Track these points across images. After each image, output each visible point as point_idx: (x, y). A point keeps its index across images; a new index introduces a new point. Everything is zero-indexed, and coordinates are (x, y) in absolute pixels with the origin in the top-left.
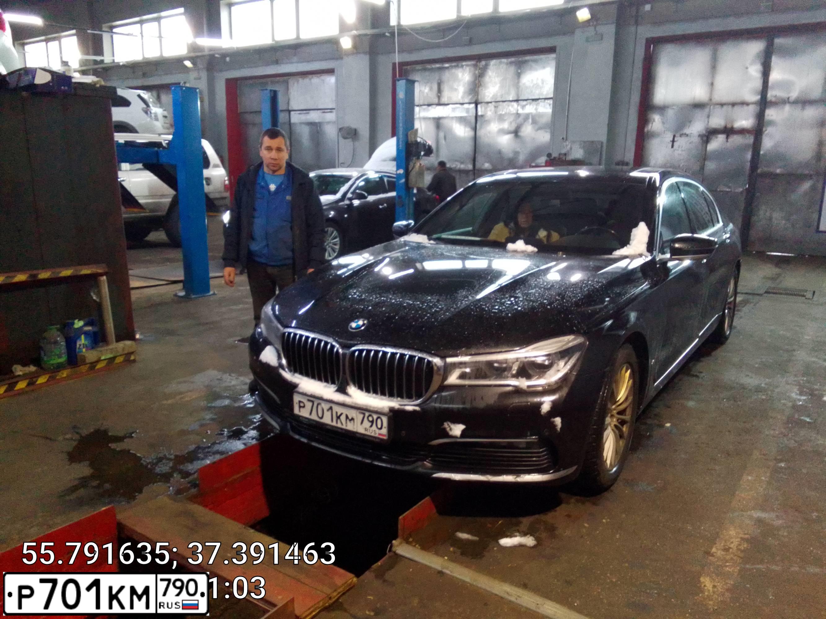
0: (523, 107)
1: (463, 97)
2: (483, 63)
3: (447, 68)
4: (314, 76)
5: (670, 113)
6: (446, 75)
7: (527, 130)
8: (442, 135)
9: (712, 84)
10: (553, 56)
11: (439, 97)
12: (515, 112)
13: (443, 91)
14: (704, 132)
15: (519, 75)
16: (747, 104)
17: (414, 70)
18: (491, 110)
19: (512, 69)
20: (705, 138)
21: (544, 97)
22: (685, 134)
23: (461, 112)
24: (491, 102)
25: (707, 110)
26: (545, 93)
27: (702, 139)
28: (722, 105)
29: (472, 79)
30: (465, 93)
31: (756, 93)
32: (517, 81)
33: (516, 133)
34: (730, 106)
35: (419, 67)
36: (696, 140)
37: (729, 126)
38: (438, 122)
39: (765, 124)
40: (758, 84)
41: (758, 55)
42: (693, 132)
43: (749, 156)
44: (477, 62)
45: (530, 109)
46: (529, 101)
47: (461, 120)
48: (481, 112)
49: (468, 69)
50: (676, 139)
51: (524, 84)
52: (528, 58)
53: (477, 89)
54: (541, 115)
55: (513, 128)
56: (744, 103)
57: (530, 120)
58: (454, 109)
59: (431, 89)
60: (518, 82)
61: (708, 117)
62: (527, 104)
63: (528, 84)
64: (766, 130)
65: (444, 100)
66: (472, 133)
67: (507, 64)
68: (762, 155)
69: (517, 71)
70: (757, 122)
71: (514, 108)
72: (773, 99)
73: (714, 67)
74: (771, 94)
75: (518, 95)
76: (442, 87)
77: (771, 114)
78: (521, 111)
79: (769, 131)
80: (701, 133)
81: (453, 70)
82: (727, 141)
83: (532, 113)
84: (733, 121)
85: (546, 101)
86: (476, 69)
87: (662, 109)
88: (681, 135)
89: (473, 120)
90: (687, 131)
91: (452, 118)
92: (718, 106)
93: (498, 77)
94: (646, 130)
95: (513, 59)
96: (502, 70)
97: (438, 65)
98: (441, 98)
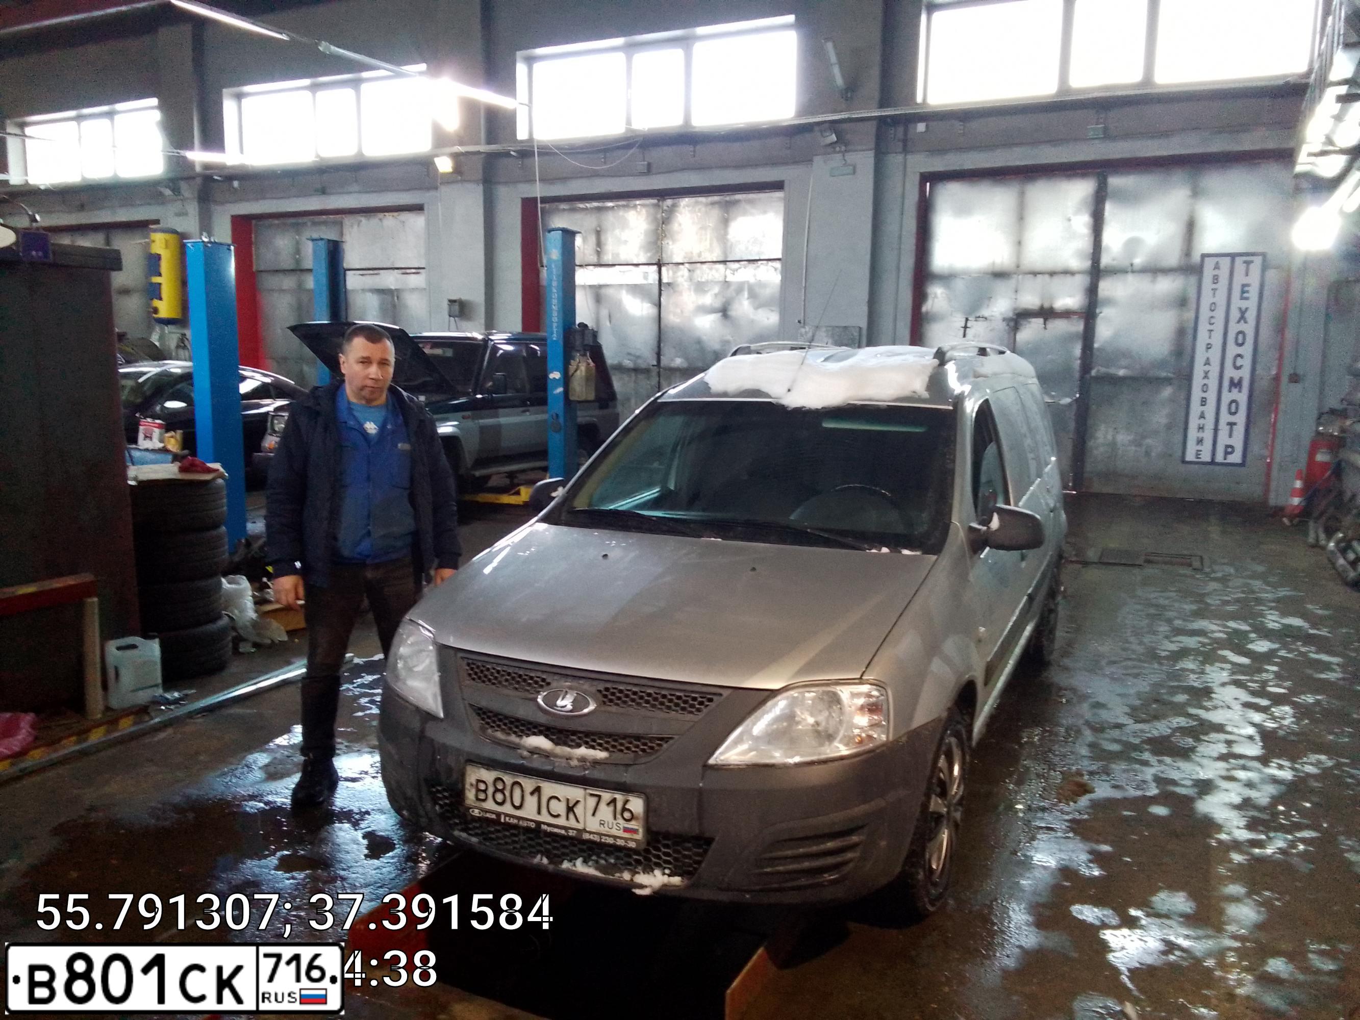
0: (734, 271)
1: (637, 255)
2: (669, 202)
3: (612, 208)
4: (387, 214)
5: (960, 285)
6: (610, 219)
7: (743, 307)
8: (604, 313)
9: (1019, 243)
10: (779, 194)
11: (598, 253)
12: (721, 279)
13: (605, 244)
14: (1011, 315)
15: (725, 222)
16: (1072, 273)
17: (558, 210)
18: (683, 276)
19: (716, 213)
20: (1012, 324)
21: (767, 257)
22: (982, 317)
23: (636, 276)
24: (682, 264)
25: (1012, 283)
26: (768, 250)
27: (1008, 325)
28: (1035, 274)
29: (653, 227)
30: (640, 247)
31: (1084, 257)
32: (722, 232)
33: (724, 311)
34: (1047, 277)
35: (563, 206)
36: (1002, 326)
37: (1046, 305)
38: (598, 293)
39: (1099, 303)
40: (1086, 244)
41: (1085, 201)
42: (994, 314)
43: (1077, 351)
44: (659, 201)
45: (745, 274)
46: (742, 263)
47: (636, 289)
48: (668, 277)
49: (644, 211)
50: (969, 325)
51: (734, 237)
52: (738, 197)
53: (659, 242)
54: (763, 286)
55: (718, 304)
56: (1066, 273)
57: (746, 294)
58: (623, 273)
59: (585, 240)
60: (726, 233)
61: (1016, 291)
62: (740, 268)
63: (740, 237)
64: (1101, 313)
65: (608, 258)
66: (653, 311)
67: (707, 205)
68: (1098, 349)
69: (724, 217)
70: (1087, 300)
71: (718, 273)
72: (1110, 266)
73: (1021, 217)
74: (1105, 260)
75: (725, 253)
76: (603, 238)
77: (1106, 287)
78: (730, 278)
79: (1105, 312)
80: (1007, 316)
81: (621, 213)
82: (1045, 328)
83: (748, 282)
84: (1052, 298)
85: (770, 263)
86: (658, 214)
87: (947, 278)
88: (977, 319)
89: (655, 290)
90: (985, 312)
91: (621, 285)
92: (1029, 276)
93: (693, 223)
94: (924, 309)
95: (716, 198)
96: (699, 214)
97: (595, 204)
98: (602, 256)
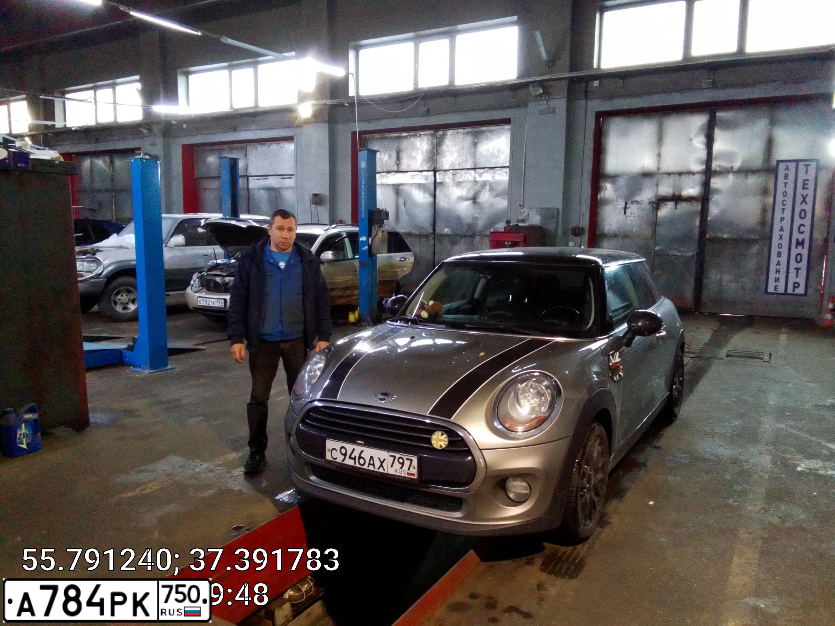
0: (480, 175)
1: (421, 165)
2: (441, 133)
3: (406, 137)
4: (272, 142)
5: (622, 182)
6: (405, 144)
7: (485, 197)
8: (401, 201)
9: (659, 155)
10: (508, 127)
11: (398, 165)
12: (473, 179)
13: (402, 159)
14: (654, 200)
15: (475, 144)
16: (693, 174)
17: (373, 138)
18: (449, 178)
19: (469, 139)
20: (655, 206)
21: (500, 166)
22: (636, 201)
23: (420, 179)
24: (449, 170)
25: (655, 180)
26: (501, 161)
27: (652, 206)
28: (669, 174)
29: (431, 148)
30: (423, 161)
31: (702, 163)
32: (473, 150)
33: (474, 199)
34: (677, 176)
35: (377, 136)
36: (647, 207)
37: (677, 194)
38: (397, 189)
39: (711, 192)
40: (703, 154)
41: (701, 129)
42: (643, 199)
43: (697, 223)
44: (435, 132)
45: (487, 176)
46: (485, 169)
47: (421, 186)
48: (440, 179)
49: (426, 138)
50: (627, 206)
51: (481, 153)
52: (483, 128)
53: (435, 158)
54: (498, 183)
55: (471, 194)
56: (690, 173)
57: (488, 187)
58: (413, 177)
59: (390, 157)
60: (475, 152)
61: (657, 185)
62: (484, 172)
63: (485, 153)
64: (712, 198)
65: (403, 167)
66: (431, 199)
67: (464, 134)
68: (710, 221)
69: (474, 141)
70: (703, 190)
71: (470, 176)
72: (718, 169)
73: (660, 139)
74: (715, 165)
75: (475, 163)
76: (401, 155)
77: (716, 183)
78: (478, 179)
79: (715, 198)
80: (651, 201)
81: (412, 139)
82: (676, 208)
83: (489, 180)
84: (680, 189)
85: (503, 169)
86: (434, 140)
87: (614, 178)
88: (633, 202)
89: (432, 187)
90: (638, 198)
91: (412, 184)
92: (665, 175)
93: (455, 146)
94: (599, 197)
95: (469, 130)
96: (459, 140)
97: (396, 135)
98: (400, 166)
